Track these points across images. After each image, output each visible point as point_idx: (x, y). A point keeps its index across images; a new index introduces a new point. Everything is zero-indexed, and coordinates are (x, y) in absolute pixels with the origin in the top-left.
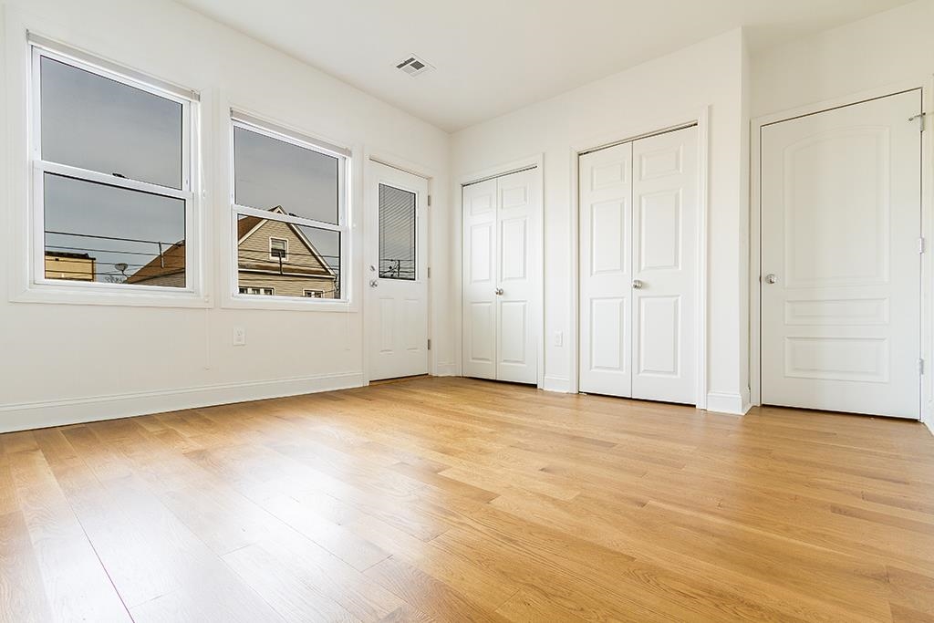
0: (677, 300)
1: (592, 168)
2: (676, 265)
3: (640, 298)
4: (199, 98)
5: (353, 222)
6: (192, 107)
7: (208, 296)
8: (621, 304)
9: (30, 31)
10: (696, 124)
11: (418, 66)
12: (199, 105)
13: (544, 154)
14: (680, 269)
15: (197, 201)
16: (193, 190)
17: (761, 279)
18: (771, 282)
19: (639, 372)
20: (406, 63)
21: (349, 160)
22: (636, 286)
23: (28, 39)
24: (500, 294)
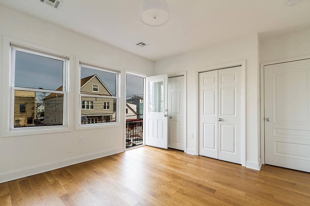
0: (235, 126)
1: (204, 78)
2: (234, 114)
3: (221, 124)
4: (69, 59)
5: (121, 95)
6: (67, 62)
7: (71, 127)
8: (214, 126)
9: (11, 43)
10: (241, 66)
11: (144, 44)
12: (69, 61)
13: (187, 72)
14: (236, 115)
15: (68, 94)
16: (66, 91)
17: (264, 120)
18: (268, 121)
19: (221, 150)
20: (140, 43)
21: (120, 75)
22: (219, 121)
23: (10, 46)
24: (171, 118)
